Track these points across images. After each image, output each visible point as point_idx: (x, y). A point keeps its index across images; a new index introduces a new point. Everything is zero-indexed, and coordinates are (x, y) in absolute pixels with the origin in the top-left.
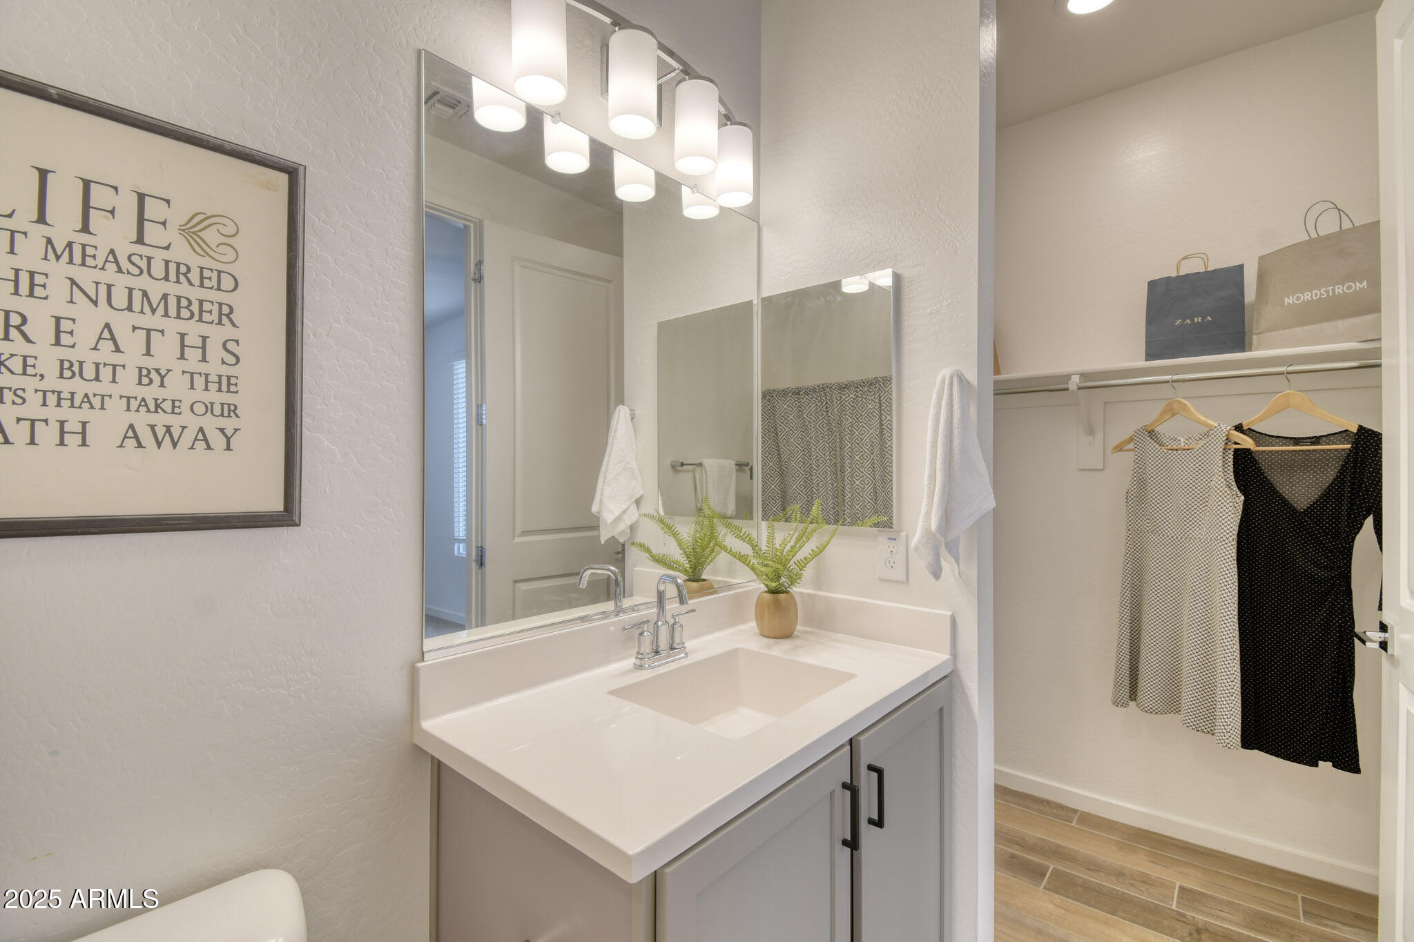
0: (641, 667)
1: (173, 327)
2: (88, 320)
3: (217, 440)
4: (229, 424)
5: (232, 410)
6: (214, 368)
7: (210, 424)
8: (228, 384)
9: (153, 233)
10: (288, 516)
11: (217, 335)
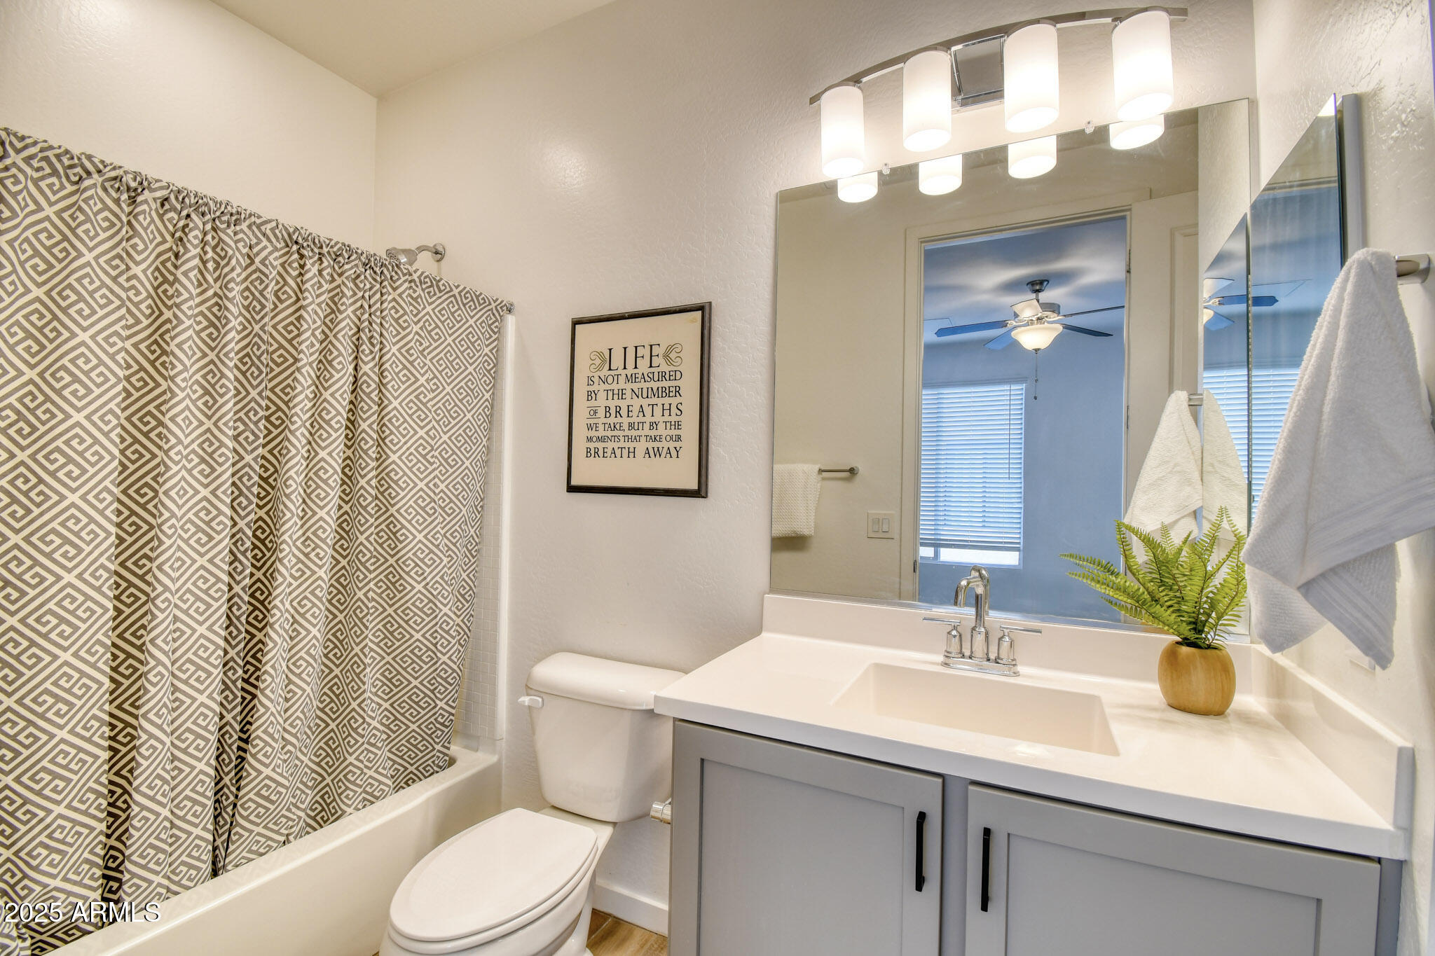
0: (946, 664)
1: (660, 401)
2: (636, 403)
3: (674, 453)
4: (678, 444)
5: (679, 438)
6: (674, 418)
7: (672, 445)
8: (678, 425)
9: (656, 361)
10: (699, 493)
11: (674, 401)
